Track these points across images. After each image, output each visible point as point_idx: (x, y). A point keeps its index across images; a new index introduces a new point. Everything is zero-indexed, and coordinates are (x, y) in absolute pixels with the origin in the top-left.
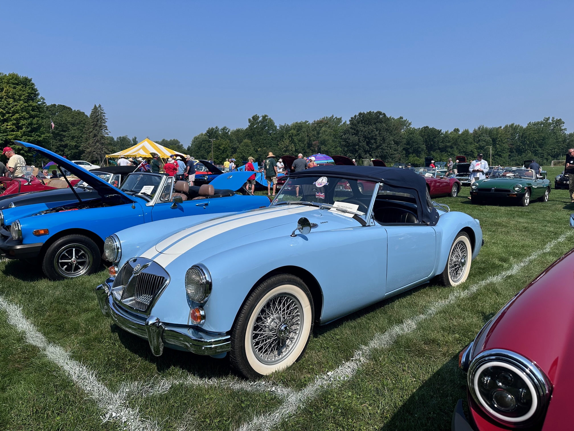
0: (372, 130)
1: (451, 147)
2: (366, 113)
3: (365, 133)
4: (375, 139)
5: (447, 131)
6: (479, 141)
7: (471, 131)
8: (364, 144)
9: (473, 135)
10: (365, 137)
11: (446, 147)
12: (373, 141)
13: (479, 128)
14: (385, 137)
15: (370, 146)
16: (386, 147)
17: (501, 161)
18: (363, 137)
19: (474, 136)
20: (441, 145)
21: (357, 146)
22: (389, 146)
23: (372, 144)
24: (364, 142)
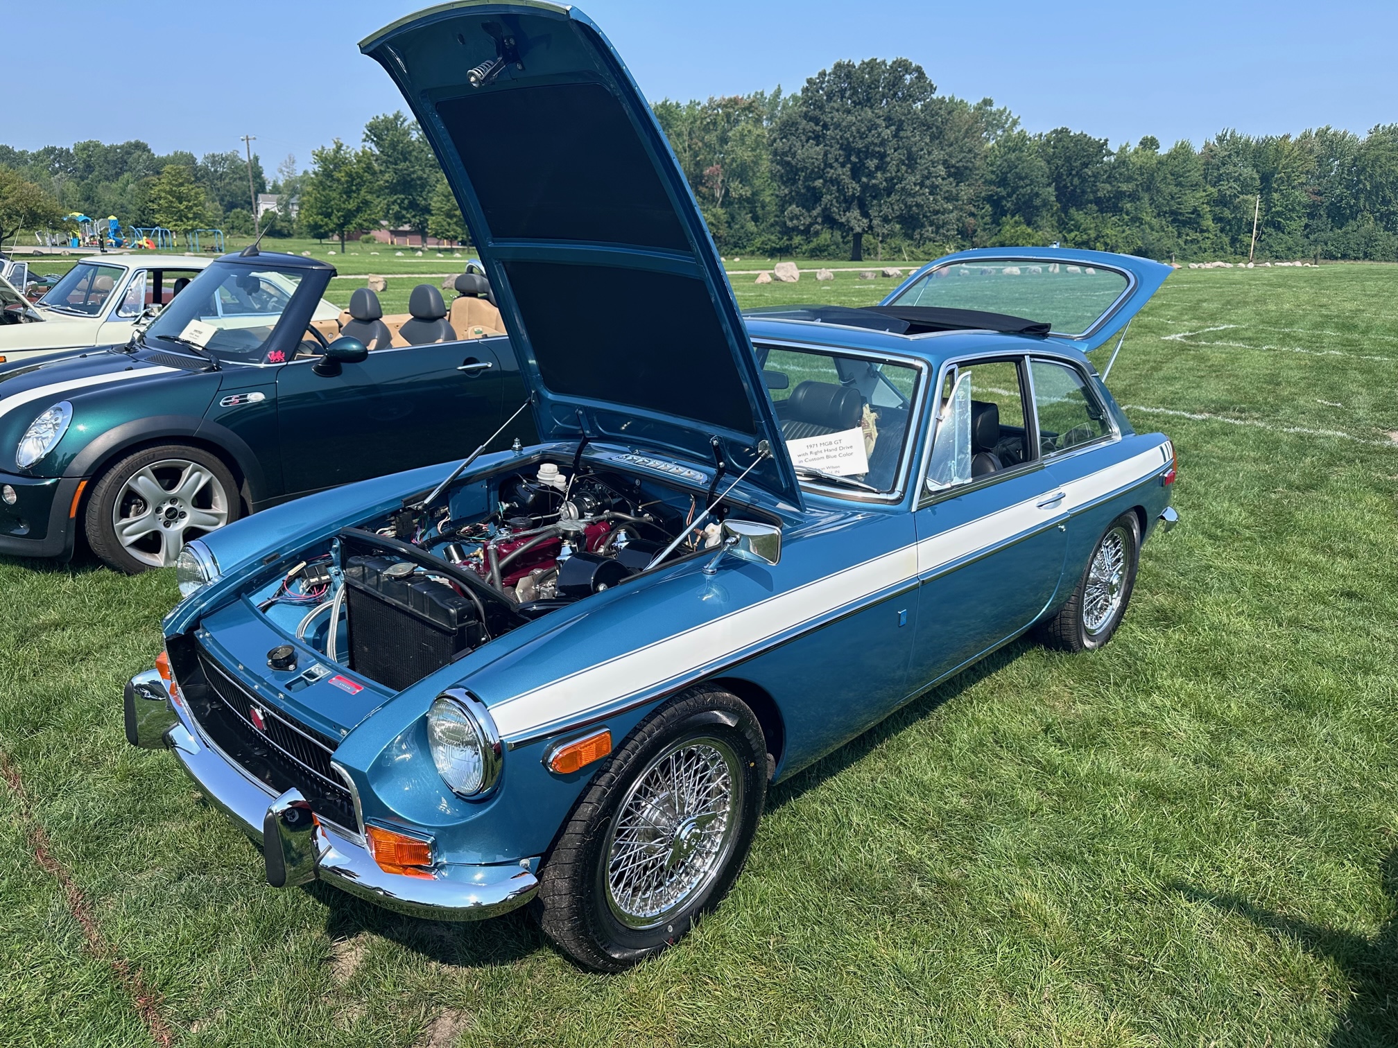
0: (870, 121)
1: (1134, 197)
2: (857, 64)
3: (848, 135)
4: (882, 156)
5: (1124, 145)
6: (1219, 178)
7: (1198, 148)
8: (844, 173)
9: (1203, 161)
10: (847, 149)
11: (1120, 195)
12: (872, 164)
13: (1221, 139)
14: (914, 149)
15: (864, 180)
16: (915, 184)
17: (1280, 244)
18: (841, 148)
19: (1207, 163)
20: (1104, 189)
21: (819, 178)
22: (928, 182)
23: (871, 175)
24: (843, 166)
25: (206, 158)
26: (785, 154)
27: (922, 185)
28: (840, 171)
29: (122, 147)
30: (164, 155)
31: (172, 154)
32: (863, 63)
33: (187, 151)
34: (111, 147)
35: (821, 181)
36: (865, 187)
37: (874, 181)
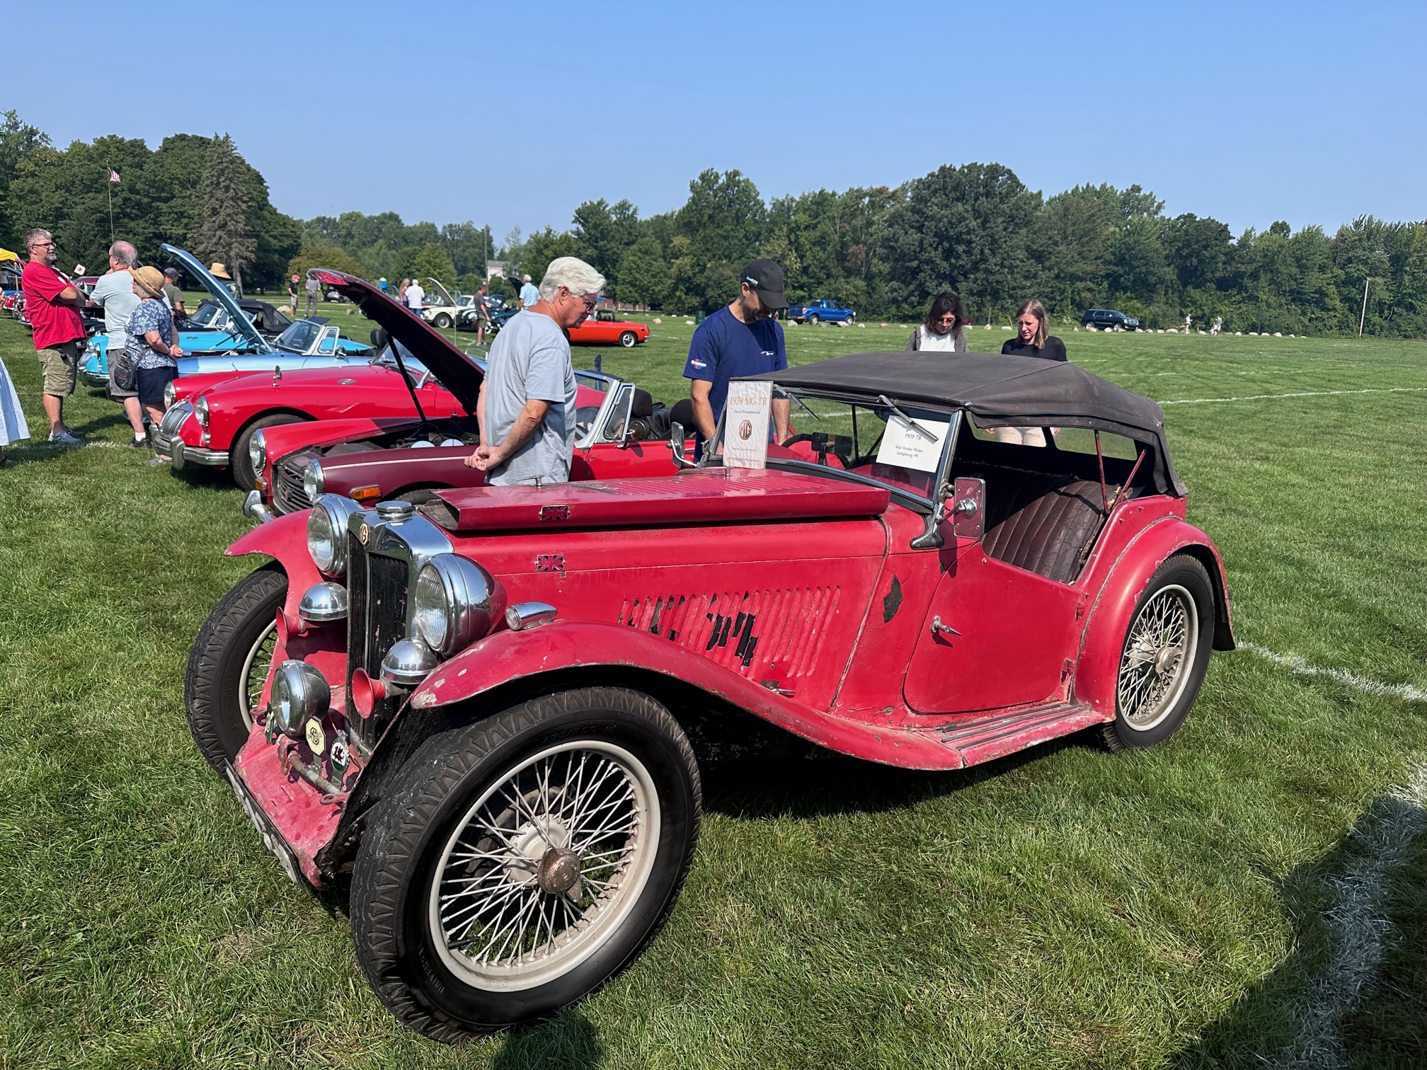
0: (960, 214)
1: (1254, 276)
2: (958, 168)
3: (941, 225)
4: (970, 242)
5: (1249, 229)
6: (1350, 261)
7: (1331, 233)
8: (936, 255)
9: (1332, 245)
10: (941, 236)
11: (1239, 275)
12: (961, 248)
13: (1357, 225)
14: (997, 237)
15: (953, 261)
16: (996, 265)
17: (1409, 324)
18: (935, 236)
19: (1337, 247)
20: (1223, 270)
21: (914, 260)
22: (1006, 263)
23: (958, 257)
24: (936, 249)
25: (444, 227)
26: (888, 240)
27: (1002, 266)
28: (933, 254)
29: (378, 218)
30: (411, 225)
31: (418, 224)
32: (963, 167)
33: (430, 221)
34: (370, 217)
35: (916, 262)
36: (953, 267)
37: (961, 263)
